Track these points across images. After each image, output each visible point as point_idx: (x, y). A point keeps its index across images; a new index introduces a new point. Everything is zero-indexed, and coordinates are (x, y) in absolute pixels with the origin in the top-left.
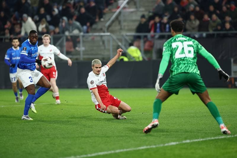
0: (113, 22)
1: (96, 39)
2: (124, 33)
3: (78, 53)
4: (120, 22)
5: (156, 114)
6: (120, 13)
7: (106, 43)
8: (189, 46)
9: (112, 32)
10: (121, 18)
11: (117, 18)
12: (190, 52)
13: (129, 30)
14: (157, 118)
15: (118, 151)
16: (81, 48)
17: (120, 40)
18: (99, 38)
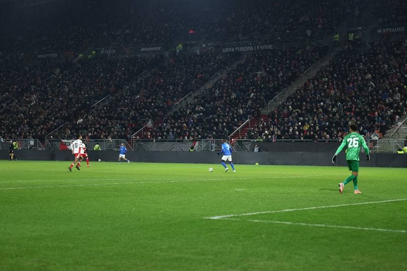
0: (395, 133)
1: (385, 142)
2: (401, 139)
3: (376, 149)
4: (398, 133)
5: (346, 182)
6: (399, 128)
7: (391, 144)
8: (356, 140)
9: (394, 138)
10: (399, 131)
11: (397, 131)
12: (356, 144)
13: (403, 138)
14: (345, 184)
15: (397, 200)
16: (377, 147)
17: (398, 143)
18: (387, 141)
